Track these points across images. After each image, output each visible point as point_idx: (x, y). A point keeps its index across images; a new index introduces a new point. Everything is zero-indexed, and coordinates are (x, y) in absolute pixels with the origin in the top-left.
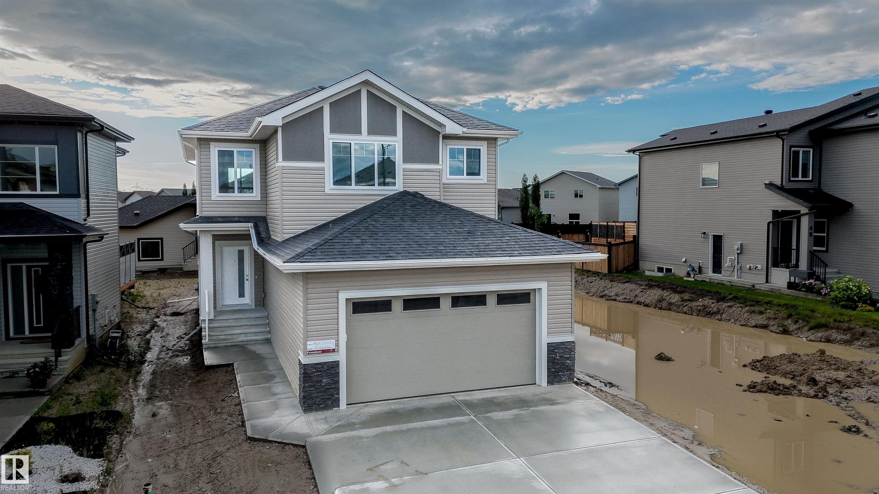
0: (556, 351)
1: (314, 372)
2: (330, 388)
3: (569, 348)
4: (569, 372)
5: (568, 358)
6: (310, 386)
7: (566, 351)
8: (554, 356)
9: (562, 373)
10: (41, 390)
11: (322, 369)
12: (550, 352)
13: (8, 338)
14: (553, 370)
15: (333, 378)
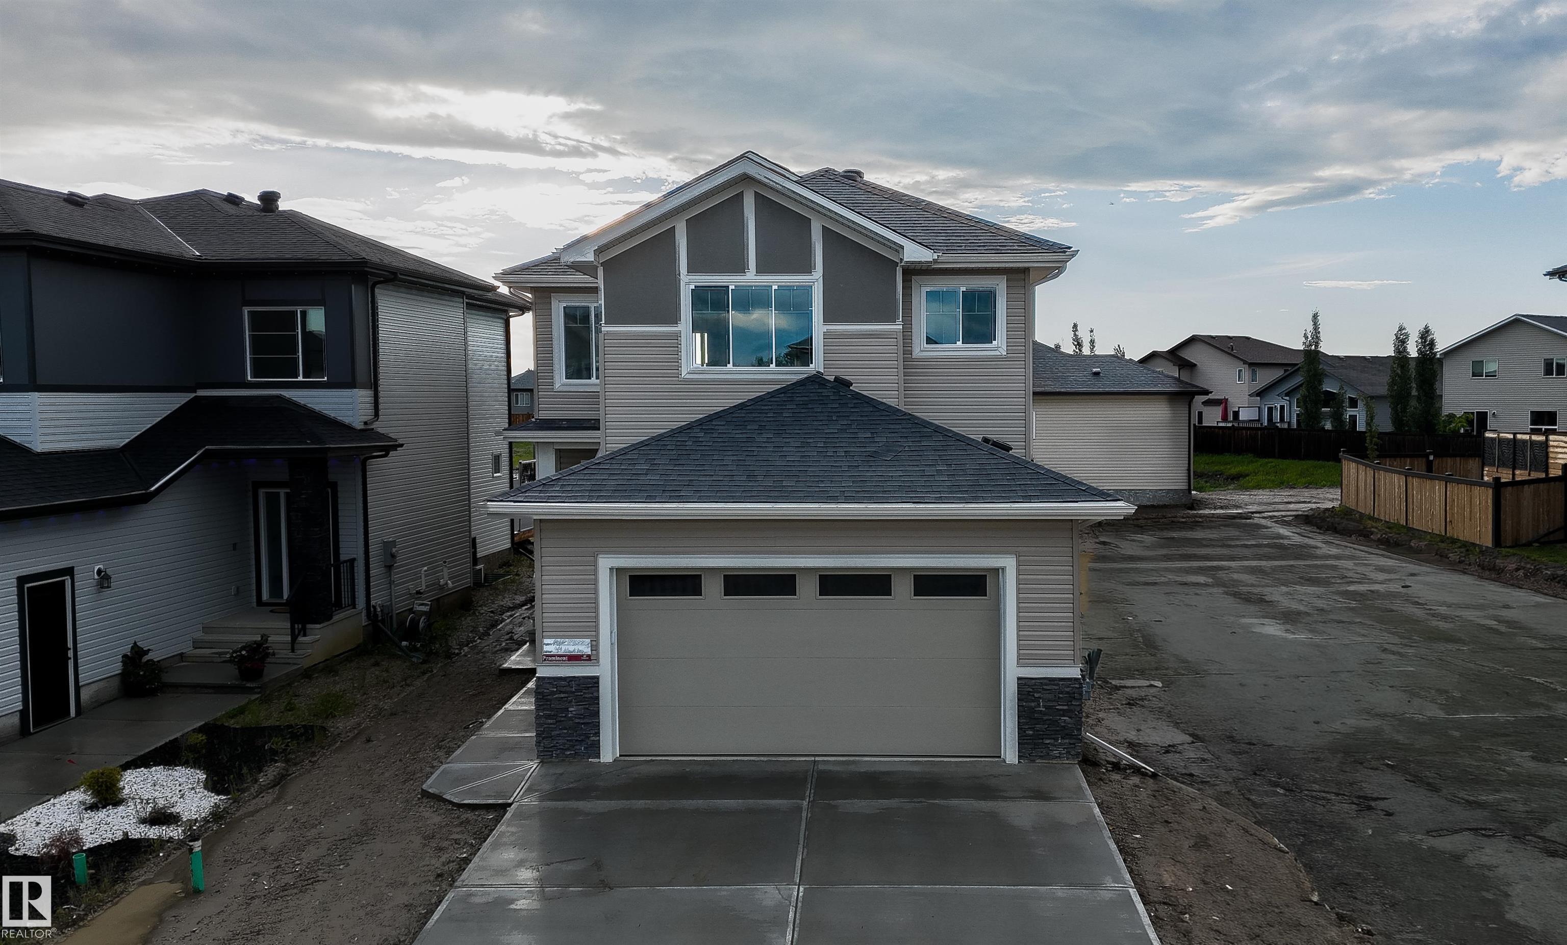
0: (1036, 695)
1: (553, 693)
2: (582, 724)
3: (1068, 693)
4: (1067, 741)
5: (1064, 713)
6: (548, 717)
7: (1059, 698)
8: (1033, 704)
9: (1052, 741)
10: (248, 685)
11: (568, 689)
12: (1023, 697)
13: (260, 602)
14: (1031, 732)
15: (587, 706)
